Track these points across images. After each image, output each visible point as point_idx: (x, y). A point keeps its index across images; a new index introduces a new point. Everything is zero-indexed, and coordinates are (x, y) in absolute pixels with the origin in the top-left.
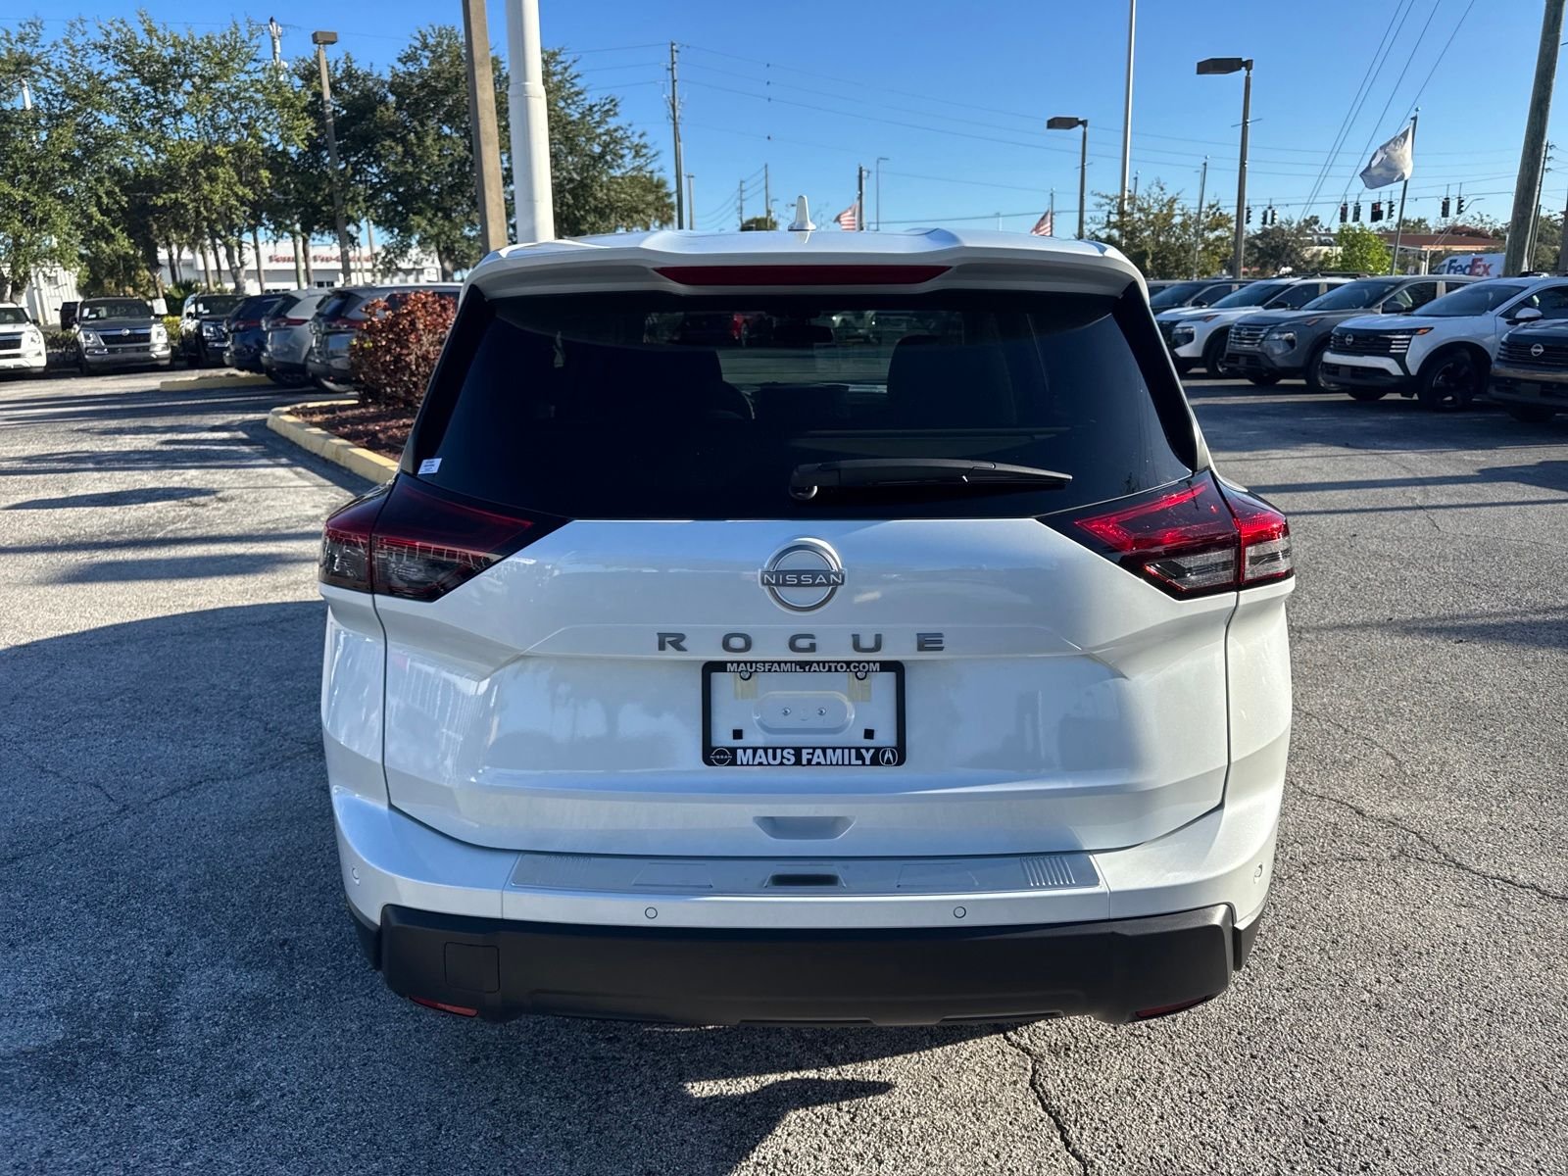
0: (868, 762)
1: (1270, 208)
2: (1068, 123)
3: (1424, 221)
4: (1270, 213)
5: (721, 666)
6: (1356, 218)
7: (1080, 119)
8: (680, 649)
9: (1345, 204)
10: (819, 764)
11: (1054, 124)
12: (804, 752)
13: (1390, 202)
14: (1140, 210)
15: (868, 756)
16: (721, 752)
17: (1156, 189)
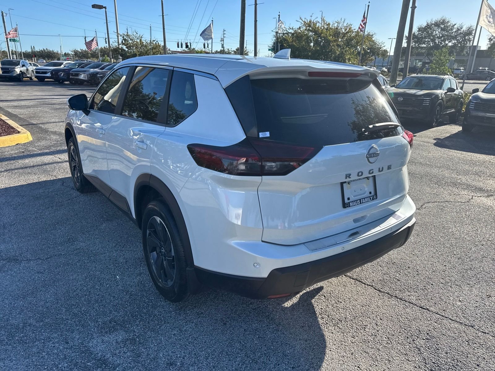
0: (372, 200)
1: (157, 41)
2: (100, 7)
3: (195, 49)
4: (157, 43)
5: (345, 182)
6: (182, 47)
7: (104, 6)
8: (350, 178)
9: (178, 42)
10: (364, 202)
11: (94, 6)
12: (361, 200)
13: (190, 43)
14: (131, 40)
15: (371, 198)
16: (347, 204)
17: (135, 34)
